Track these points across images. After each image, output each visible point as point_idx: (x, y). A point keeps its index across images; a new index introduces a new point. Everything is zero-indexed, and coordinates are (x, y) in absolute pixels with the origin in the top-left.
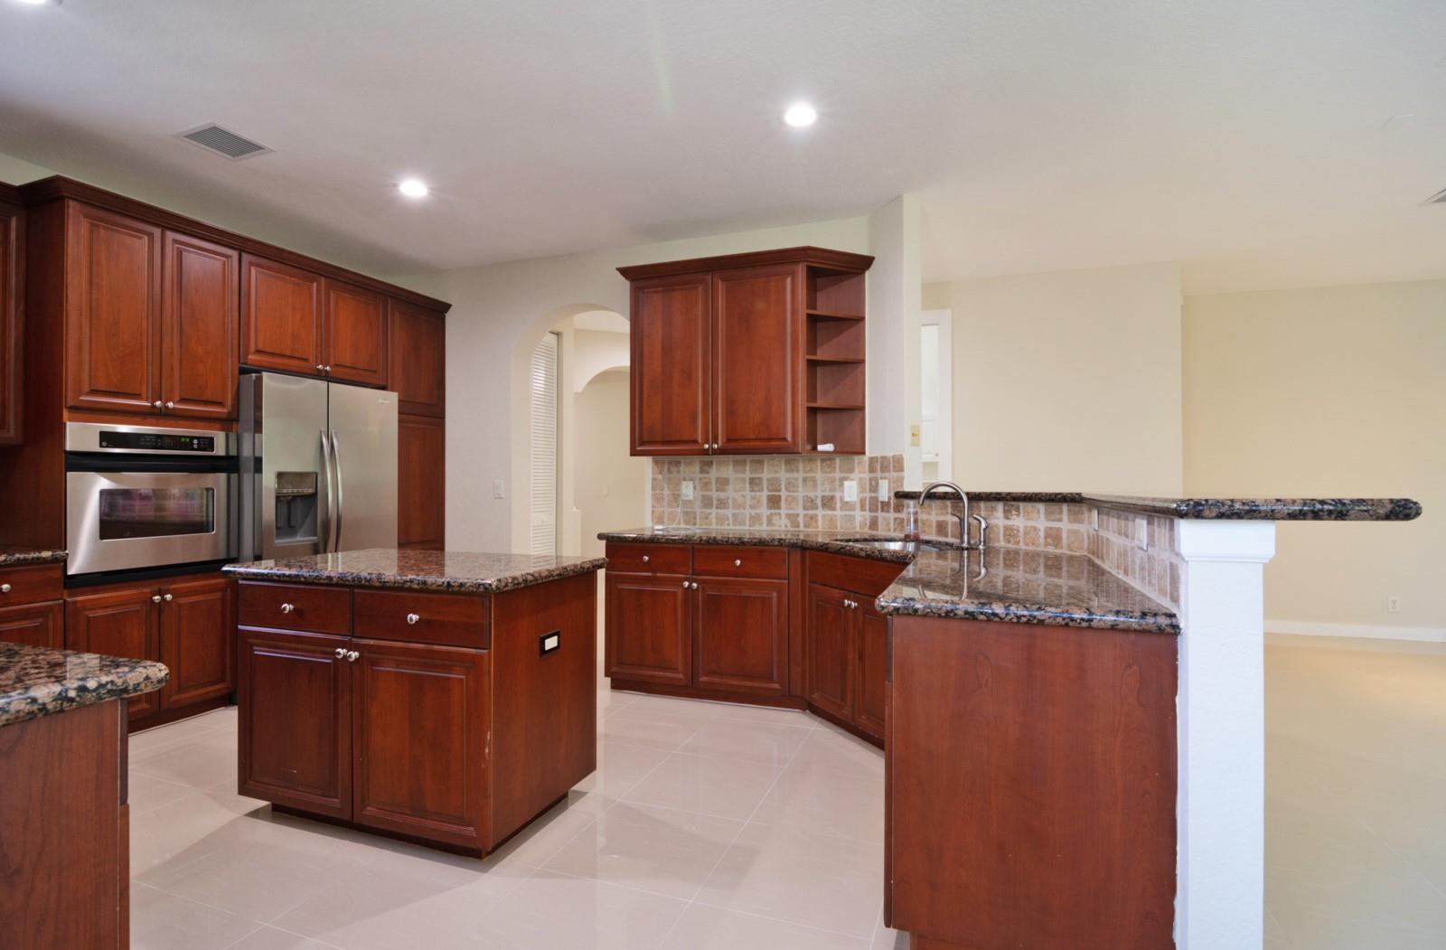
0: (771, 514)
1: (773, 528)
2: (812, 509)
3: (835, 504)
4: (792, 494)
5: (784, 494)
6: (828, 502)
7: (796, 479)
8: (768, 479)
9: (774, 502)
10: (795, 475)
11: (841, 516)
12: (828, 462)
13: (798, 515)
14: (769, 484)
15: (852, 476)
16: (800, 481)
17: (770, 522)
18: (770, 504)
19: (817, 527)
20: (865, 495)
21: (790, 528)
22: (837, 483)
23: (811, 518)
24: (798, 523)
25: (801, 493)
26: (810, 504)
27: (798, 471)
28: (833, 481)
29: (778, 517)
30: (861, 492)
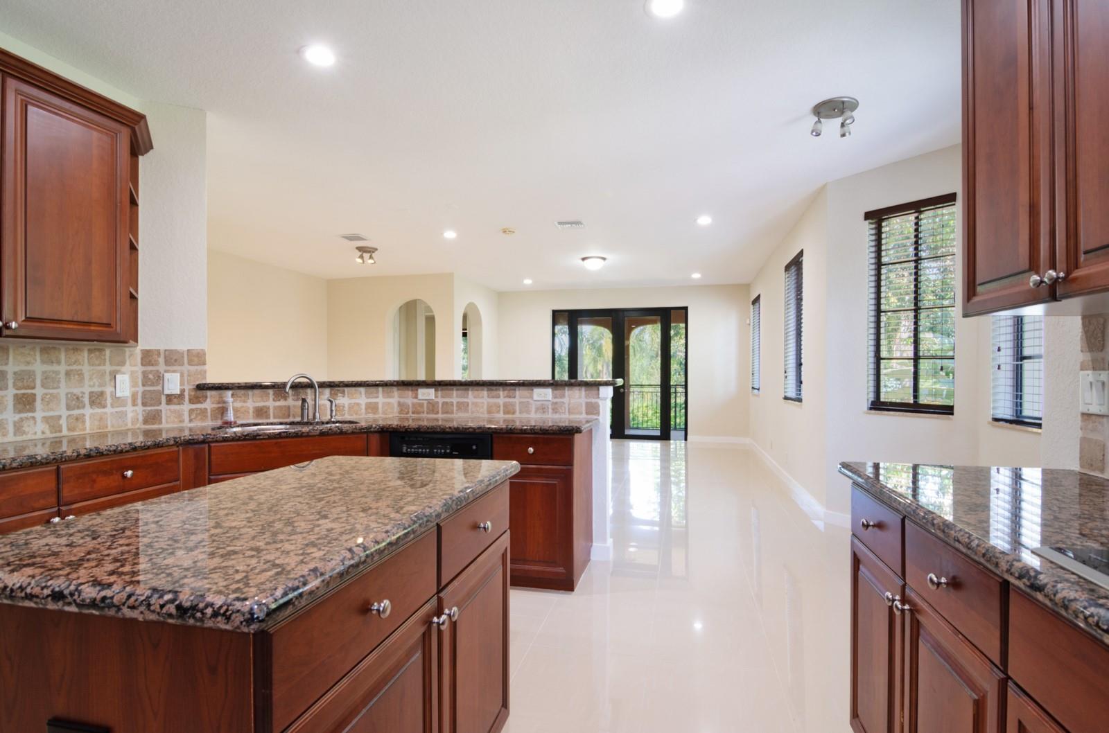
0: (22, 419)
1: (25, 437)
2: (78, 408)
3: (106, 400)
4: (51, 391)
5: (39, 391)
6: (97, 399)
7: (57, 373)
8: (15, 373)
9: (25, 403)
10: (55, 367)
11: (112, 413)
12: (97, 353)
13: (60, 417)
14: (16, 381)
15: (123, 369)
16: (62, 375)
17: (18, 428)
18: (20, 406)
19: (85, 429)
20: (137, 389)
21: (48, 434)
22: (107, 378)
23: (77, 419)
24: (61, 426)
25: (63, 390)
26: (75, 402)
27: (59, 363)
28: (103, 374)
29: (32, 422)
30: (133, 386)
